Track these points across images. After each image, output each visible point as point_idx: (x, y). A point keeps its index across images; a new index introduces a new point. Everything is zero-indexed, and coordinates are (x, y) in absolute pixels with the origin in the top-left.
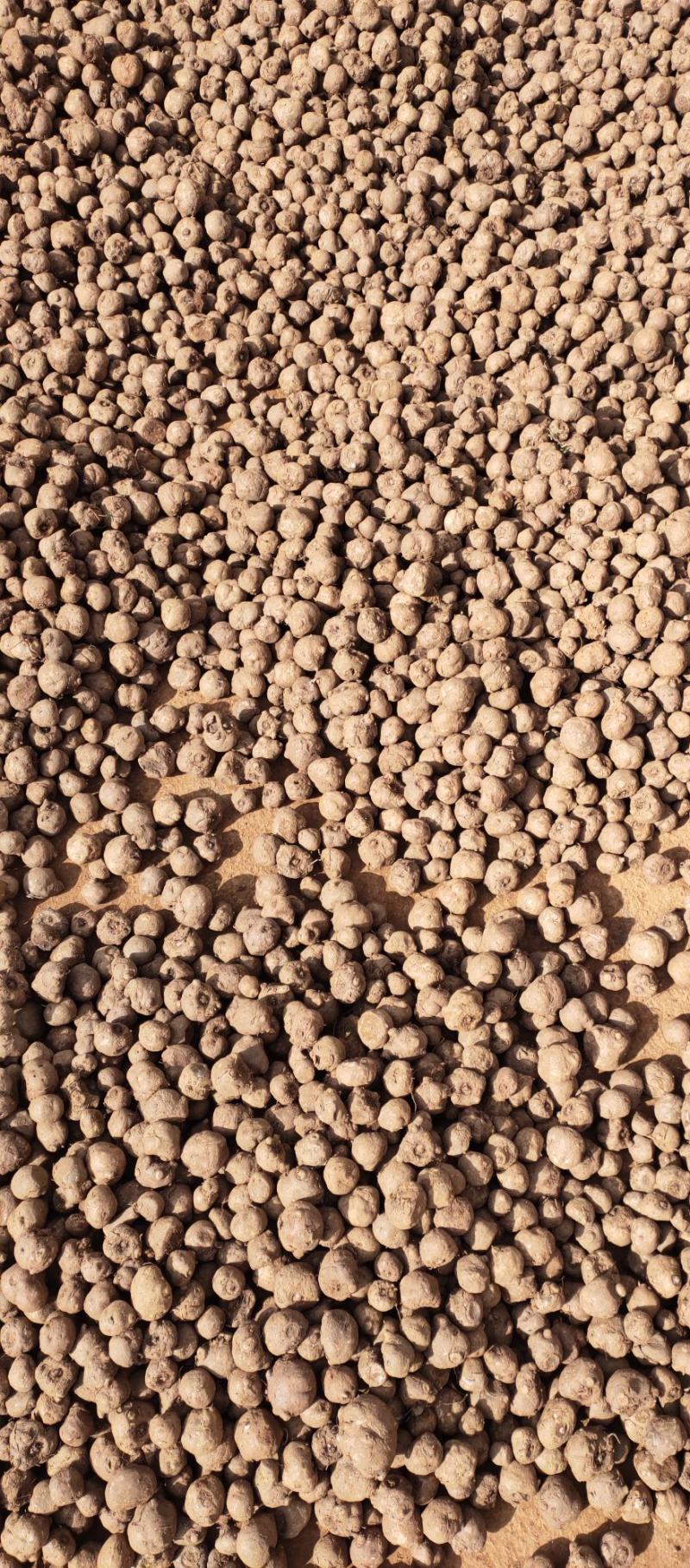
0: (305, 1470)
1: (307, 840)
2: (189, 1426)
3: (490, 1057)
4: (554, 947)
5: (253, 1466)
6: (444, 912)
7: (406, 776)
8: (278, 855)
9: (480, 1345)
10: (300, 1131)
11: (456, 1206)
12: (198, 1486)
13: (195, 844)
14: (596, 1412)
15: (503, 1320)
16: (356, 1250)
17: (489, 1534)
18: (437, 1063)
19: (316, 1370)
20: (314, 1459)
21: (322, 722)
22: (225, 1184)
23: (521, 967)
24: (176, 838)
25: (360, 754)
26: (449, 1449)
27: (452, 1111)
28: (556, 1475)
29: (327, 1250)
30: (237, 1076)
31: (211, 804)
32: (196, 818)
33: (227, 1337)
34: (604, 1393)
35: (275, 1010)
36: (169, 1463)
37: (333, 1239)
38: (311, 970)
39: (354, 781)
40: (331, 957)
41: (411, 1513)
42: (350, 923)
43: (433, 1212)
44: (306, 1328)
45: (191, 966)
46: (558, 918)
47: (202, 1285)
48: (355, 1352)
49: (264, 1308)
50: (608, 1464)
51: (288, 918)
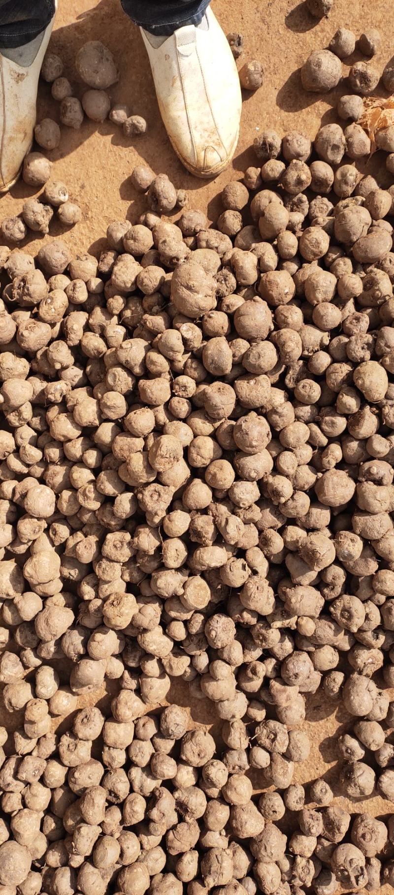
0: (241, 264)
1: (262, 758)
2: (332, 289)
3: (98, 571)
4: (45, 662)
5: (279, 268)
6: (138, 691)
7: (174, 819)
8: (287, 743)
9: (110, 356)
10: (256, 508)
11: (126, 454)
12: (321, 252)
13: (363, 752)
14: (24, 316)
15: (93, 375)
16: (206, 419)
17: (106, 237)
18: (143, 565)
19: (234, 332)
20: (234, 273)
21: (253, 873)
22: (316, 465)
23: (71, 647)
24: (382, 758)
25: (217, 839)
26: (132, 284)
27: (130, 527)
28: (56, 274)
29: (229, 418)
30: (314, 552)
31: (351, 791)
32: (365, 776)
33: (306, 353)
34: (17, 328)
35: (283, 606)
36: (345, 265)
37: (225, 426)
38: (252, 640)
39: (222, 814)
40: (237, 653)
41: (161, 241)
42: (220, 682)
43: (145, 448)
44: (244, 360)
45: (358, 642)
46: (41, 690)
47: (329, 389)
48: (204, 346)
49: (277, 375)
50: (16, 282)
51: (276, 685)
